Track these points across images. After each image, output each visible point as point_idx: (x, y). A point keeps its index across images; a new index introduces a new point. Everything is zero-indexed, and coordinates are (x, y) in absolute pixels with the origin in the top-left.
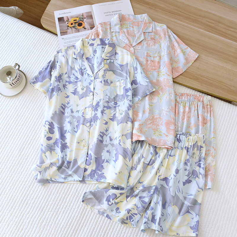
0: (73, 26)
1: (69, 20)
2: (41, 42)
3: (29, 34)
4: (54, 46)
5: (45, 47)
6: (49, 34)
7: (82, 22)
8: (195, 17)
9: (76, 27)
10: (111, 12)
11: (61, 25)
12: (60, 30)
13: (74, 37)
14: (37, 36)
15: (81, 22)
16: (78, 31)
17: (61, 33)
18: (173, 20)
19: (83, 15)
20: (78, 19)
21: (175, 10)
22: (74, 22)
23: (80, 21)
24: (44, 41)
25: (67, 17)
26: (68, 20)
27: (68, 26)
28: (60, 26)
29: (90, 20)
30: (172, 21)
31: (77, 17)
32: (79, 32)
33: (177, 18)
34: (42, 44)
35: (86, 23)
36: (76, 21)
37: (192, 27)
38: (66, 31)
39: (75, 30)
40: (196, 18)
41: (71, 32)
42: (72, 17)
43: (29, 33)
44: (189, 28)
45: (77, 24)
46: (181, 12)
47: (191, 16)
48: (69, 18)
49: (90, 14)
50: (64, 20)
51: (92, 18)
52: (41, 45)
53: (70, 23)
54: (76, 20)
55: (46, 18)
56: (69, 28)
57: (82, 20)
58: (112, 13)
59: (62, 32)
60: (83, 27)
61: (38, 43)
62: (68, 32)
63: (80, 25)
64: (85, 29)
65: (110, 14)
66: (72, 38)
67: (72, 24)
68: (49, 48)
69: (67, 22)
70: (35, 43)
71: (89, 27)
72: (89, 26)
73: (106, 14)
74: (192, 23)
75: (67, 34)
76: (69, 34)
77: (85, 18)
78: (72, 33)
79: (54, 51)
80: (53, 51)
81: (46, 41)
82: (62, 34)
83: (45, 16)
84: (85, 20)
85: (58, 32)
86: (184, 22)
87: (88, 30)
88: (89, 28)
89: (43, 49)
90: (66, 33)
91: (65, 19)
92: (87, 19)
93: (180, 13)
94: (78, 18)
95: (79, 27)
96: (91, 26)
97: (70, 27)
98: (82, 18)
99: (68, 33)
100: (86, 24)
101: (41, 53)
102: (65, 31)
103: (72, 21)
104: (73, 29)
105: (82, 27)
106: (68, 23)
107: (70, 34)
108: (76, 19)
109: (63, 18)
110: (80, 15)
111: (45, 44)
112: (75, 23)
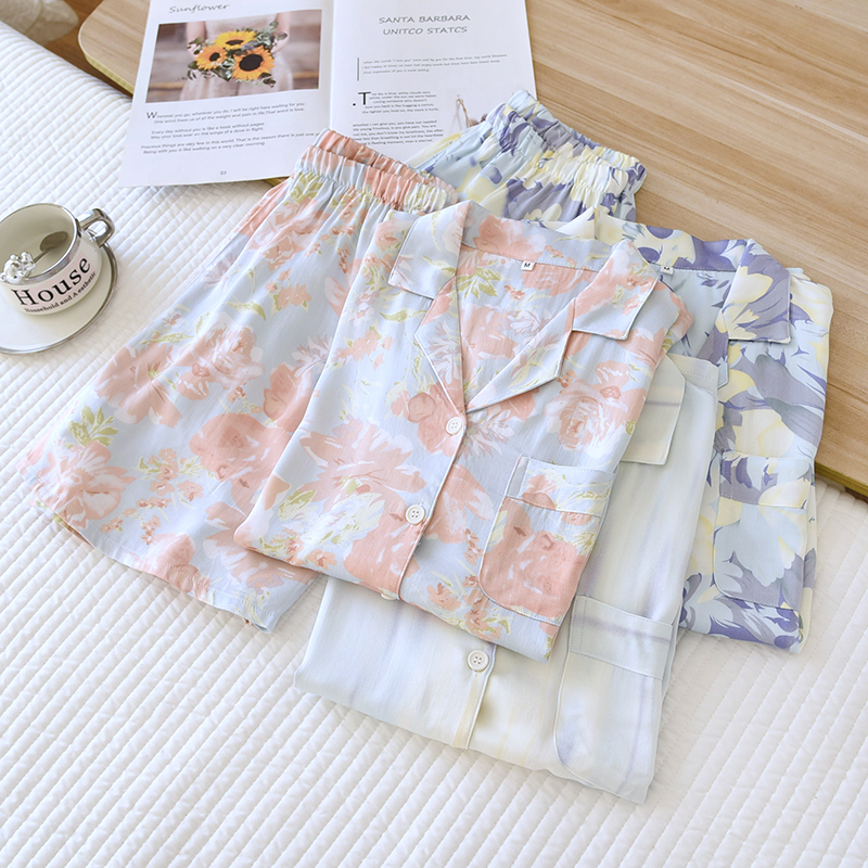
0: (218, 68)
1: (206, 37)
2: (54, 123)
3: (13, 84)
4: (106, 145)
5: (64, 149)
6: (103, 93)
7: (265, 54)
8: (853, 81)
9: (231, 71)
10: (416, 19)
11: (164, 55)
12: (151, 77)
13: (207, 115)
14: (48, 95)
15: (259, 51)
16: (235, 89)
17: (150, 90)
18: (727, 82)
19: (276, 23)
20: (248, 38)
21: (751, 37)
22: (229, 47)
23: (259, 45)
24: (72, 119)
25: (204, 25)
26: (202, 39)
27: (194, 66)
28: (156, 60)
29: (302, 48)
30: (721, 87)
31: (248, 30)
32: (236, 94)
33: (750, 74)
34: (56, 132)
35: (279, 59)
36: (237, 46)
37: (830, 124)
38: (178, 84)
39: (220, 86)
40: (859, 83)
41: (199, 93)
42: (223, 28)
43: (17, 80)
44: (811, 127)
45: (238, 59)
46: (779, 48)
47: (830, 72)
48: (210, 30)
49: (311, 20)
50: (182, 38)
51: (317, 39)
52: (51, 138)
53: (207, 51)
54: (240, 42)
55: (108, 20)
56: (195, 71)
57: (268, 43)
58: (417, 25)
59: (160, 85)
60: (264, 75)
61: (39, 125)
62: (184, 90)
63: (252, 62)
64: (267, 82)
65: (410, 25)
66: (198, 116)
67: (214, 57)
68: (81, 156)
69: (194, 46)
70: (29, 123)
71: (290, 76)
72: (293, 71)
73: (389, 26)
74: (832, 109)
75: (178, 99)
76: (186, 99)
77: (285, 35)
78: (204, 97)
79: (98, 171)
80: (93, 170)
81: (77, 120)
82: (155, 93)
83: (105, 13)
84: (280, 43)
85: (141, 88)
86: (790, 98)
87: (283, 88)
88: (290, 82)
89: (54, 157)
90: (173, 93)
91: (192, 34)
92: (290, 41)
93: (771, 52)
94: (252, 33)
95: (242, 75)
96: (299, 74)
97: (202, 69)
98: (268, 35)
99: (183, 95)
100: (279, 64)
101: (40, 171)
102: (170, 85)
103: (218, 42)
104: (215, 80)
105: (257, 73)
106: (197, 52)
107: (191, 97)
108: (239, 36)
109: (183, 26)
110: (263, 22)
111: (68, 133)
112: (231, 53)
